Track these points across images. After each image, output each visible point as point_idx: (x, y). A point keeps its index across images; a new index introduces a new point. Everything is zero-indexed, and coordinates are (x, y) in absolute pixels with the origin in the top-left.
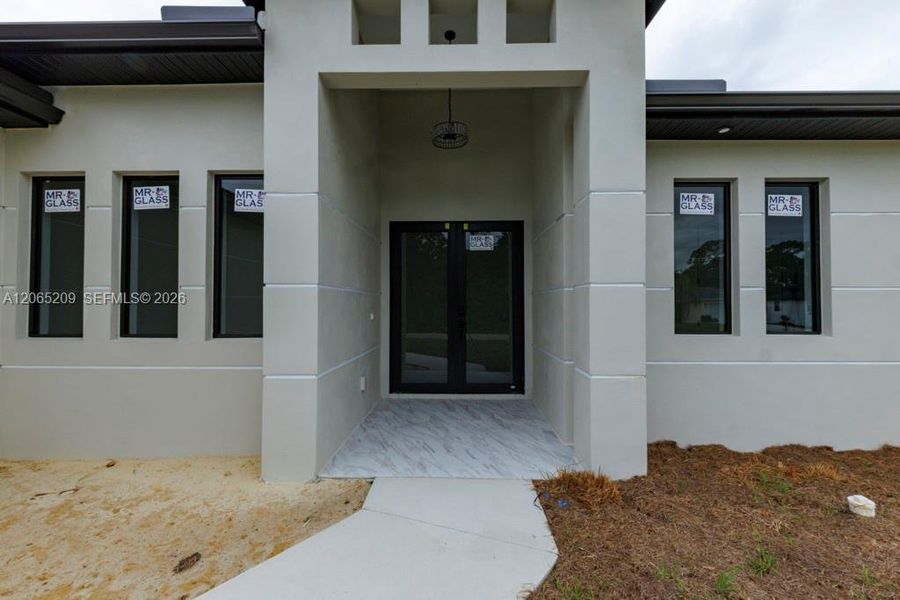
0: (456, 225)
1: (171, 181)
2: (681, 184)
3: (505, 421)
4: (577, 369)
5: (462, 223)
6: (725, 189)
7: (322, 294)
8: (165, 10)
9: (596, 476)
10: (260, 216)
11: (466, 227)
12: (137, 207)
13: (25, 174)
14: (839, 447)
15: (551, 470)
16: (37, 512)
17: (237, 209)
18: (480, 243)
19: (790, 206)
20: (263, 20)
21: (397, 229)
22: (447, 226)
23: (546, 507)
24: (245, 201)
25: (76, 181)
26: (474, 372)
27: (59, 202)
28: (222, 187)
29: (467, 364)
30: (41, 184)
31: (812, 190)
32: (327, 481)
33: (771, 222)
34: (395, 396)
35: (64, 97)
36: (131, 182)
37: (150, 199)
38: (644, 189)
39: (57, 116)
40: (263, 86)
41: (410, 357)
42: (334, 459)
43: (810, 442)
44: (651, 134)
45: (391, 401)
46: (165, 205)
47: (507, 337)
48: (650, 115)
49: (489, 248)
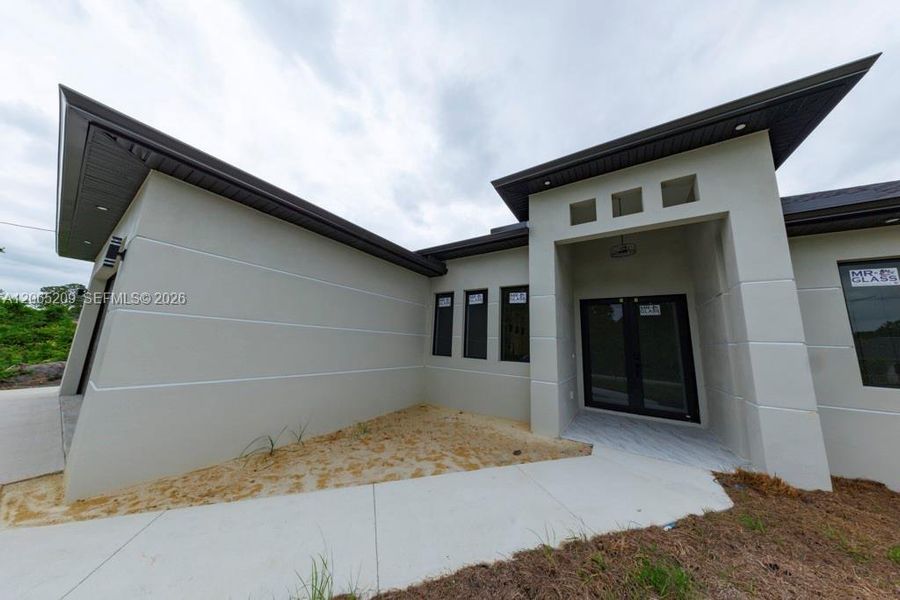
0: (629, 300)
1: (485, 292)
2: (843, 265)
4: (747, 402)
5: (633, 298)
8: (492, 231)
11: (636, 300)
12: (471, 303)
13: (435, 293)
17: (511, 302)
18: (647, 311)
20: (528, 224)
21: (584, 303)
22: (621, 301)
24: (514, 298)
25: (451, 295)
27: (445, 303)
28: (505, 293)
34: (588, 408)
36: (468, 293)
37: (476, 300)
38: (793, 277)
46: (481, 302)
49: (657, 314)
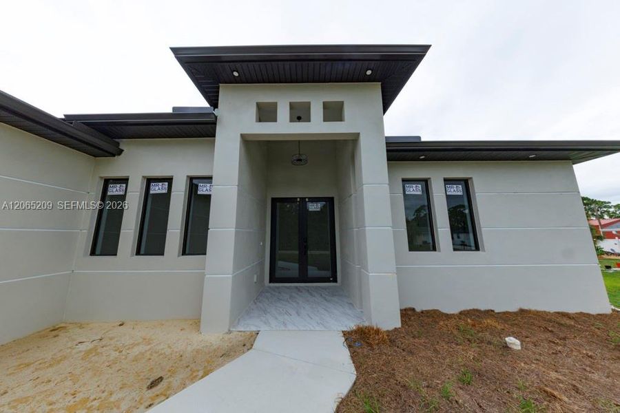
0: (303, 199)
1: (169, 180)
2: (404, 181)
3: (327, 297)
4: (363, 270)
5: (305, 198)
6: (426, 182)
7: (237, 233)
8: (174, 109)
9: (375, 328)
10: (210, 196)
11: (307, 200)
12: (152, 192)
13: (101, 178)
14: (498, 309)
15: (351, 325)
16: (77, 353)
17: (199, 193)
18: (313, 207)
19: (457, 190)
20: (216, 112)
21: (274, 200)
22: (298, 200)
23: (350, 347)
24: (203, 189)
25: (125, 181)
26: (313, 271)
27: (115, 190)
28: (193, 183)
29: (309, 267)
30: (107, 182)
31: (466, 183)
32: (235, 333)
33: (449, 197)
34: (272, 285)
35: (124, 145)
36: (150, 181)
37: (158, 189)
38: (388, 183)
39: (120, 152)
40: (215, 140)
41: (280, 264)
42: (239, 319)
43: (483, 308)
44: (389, 159)
45: (270, 287)
46: (165, 191)
47: (328, 253)
48: (388, 151)
49: (318, 210)
